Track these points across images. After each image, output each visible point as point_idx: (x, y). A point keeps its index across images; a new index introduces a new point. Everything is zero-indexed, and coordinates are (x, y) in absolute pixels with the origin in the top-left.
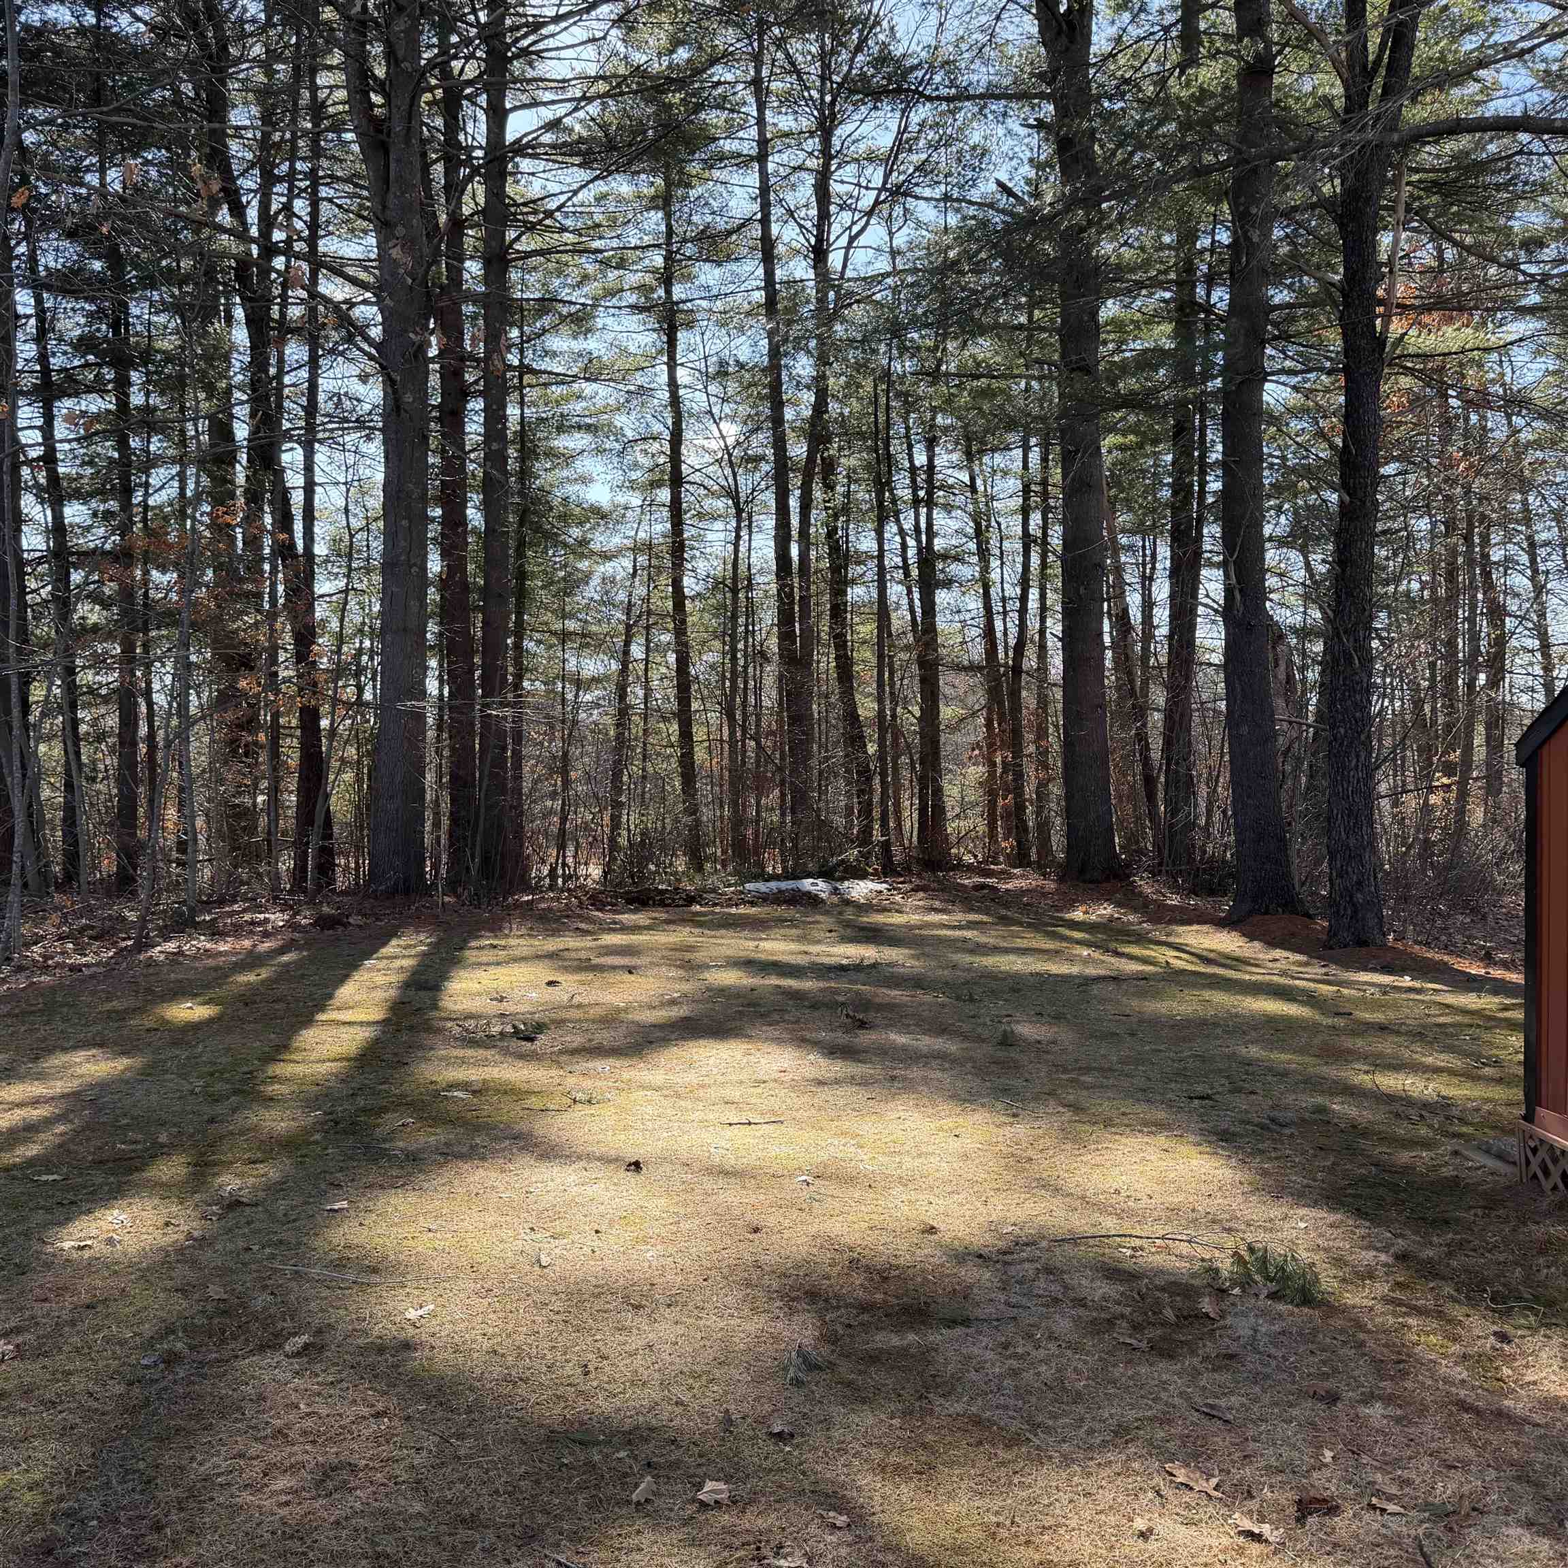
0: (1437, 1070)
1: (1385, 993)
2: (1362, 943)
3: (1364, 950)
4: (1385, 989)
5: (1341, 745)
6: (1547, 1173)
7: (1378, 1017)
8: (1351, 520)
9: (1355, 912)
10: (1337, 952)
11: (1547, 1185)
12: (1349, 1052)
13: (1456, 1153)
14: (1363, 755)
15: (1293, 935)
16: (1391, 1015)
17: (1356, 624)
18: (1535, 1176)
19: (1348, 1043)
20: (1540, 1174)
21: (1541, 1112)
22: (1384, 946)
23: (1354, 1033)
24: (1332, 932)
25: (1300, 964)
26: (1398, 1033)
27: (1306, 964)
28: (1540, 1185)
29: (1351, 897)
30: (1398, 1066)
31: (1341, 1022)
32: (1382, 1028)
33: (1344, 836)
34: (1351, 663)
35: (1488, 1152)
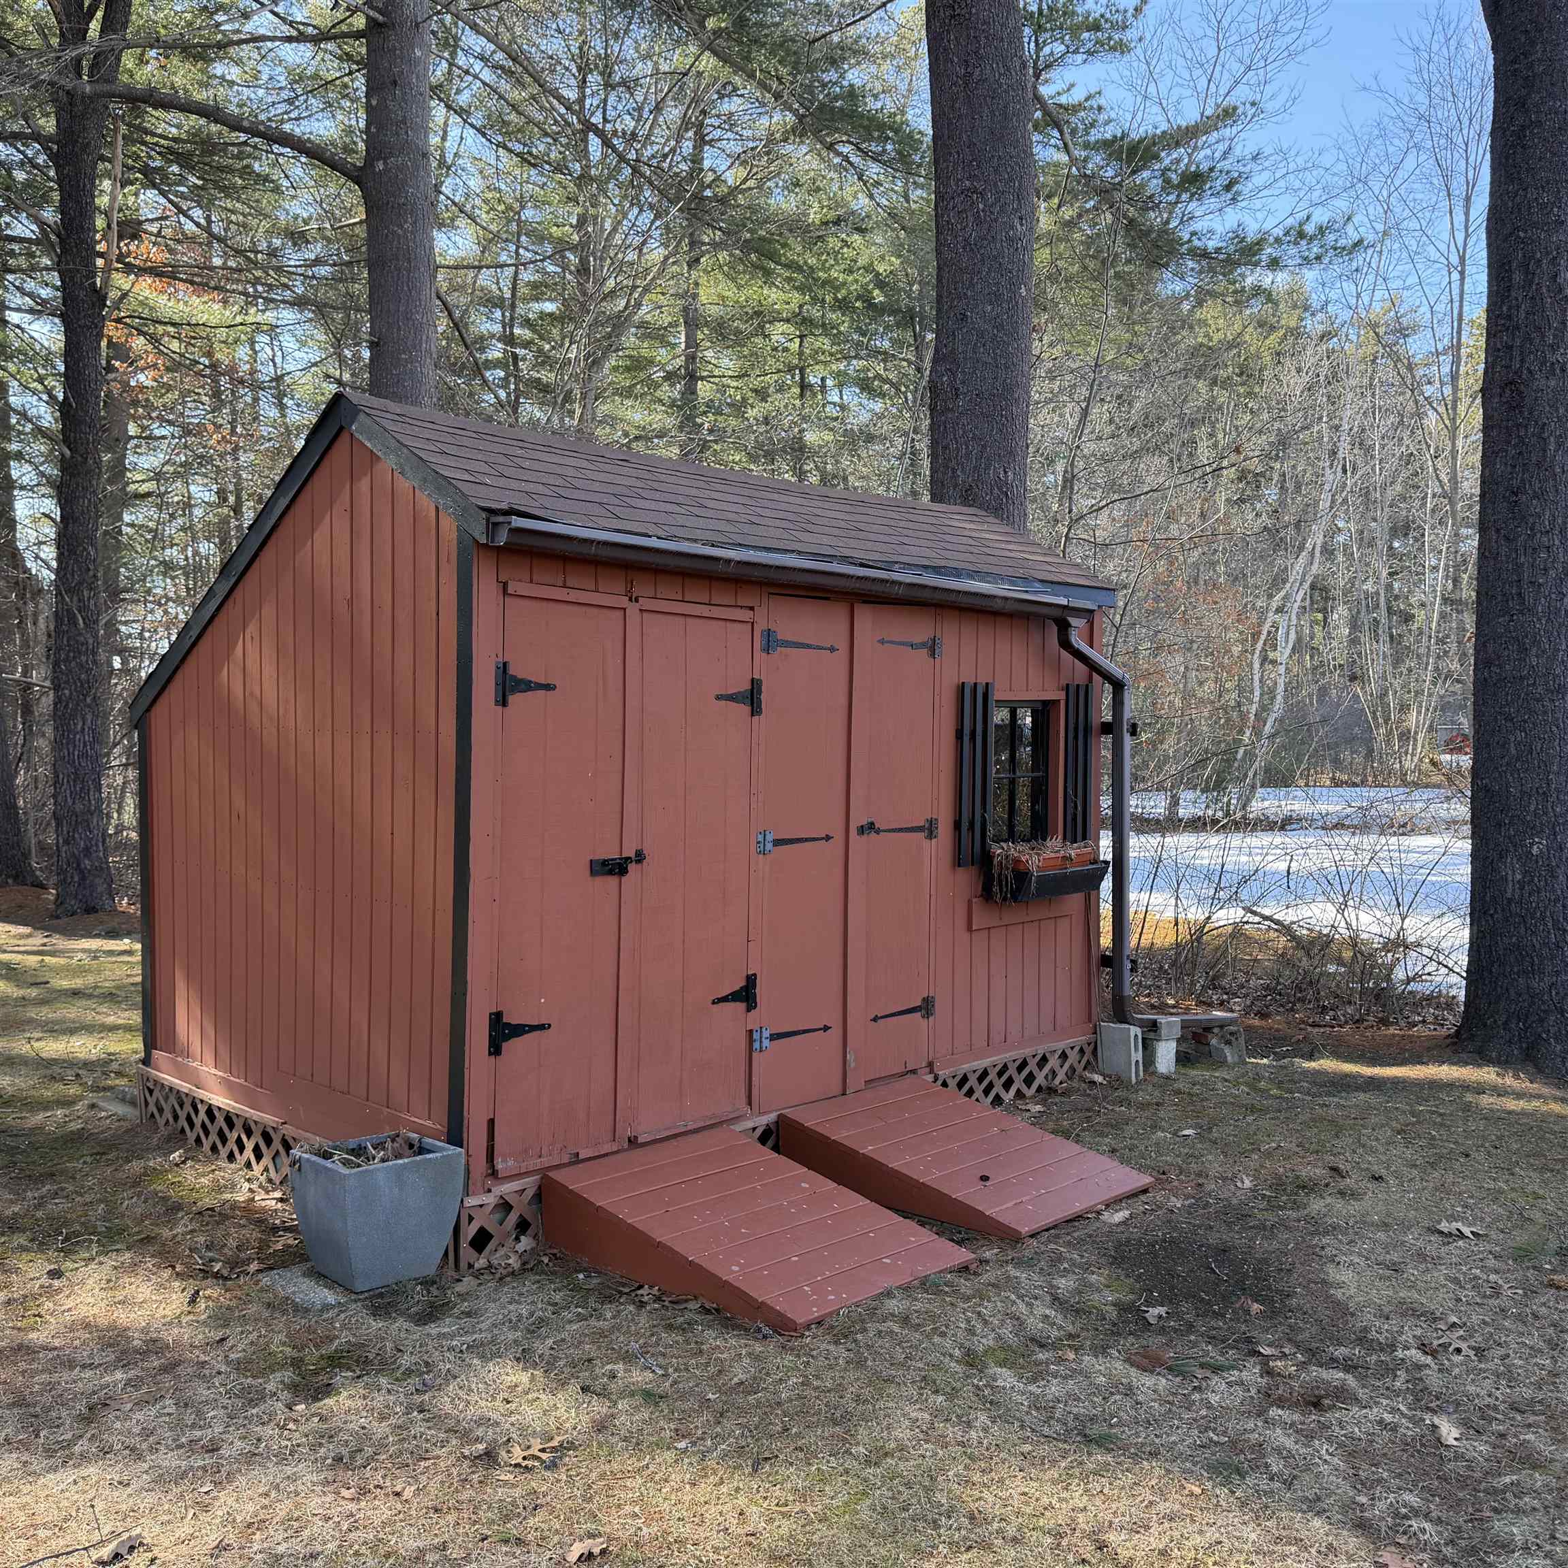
0: (113, 1028)
1: (95, 958)
2: (91, 910)
3: (92, 917)
4: (95, 955)
5: (66, 707)
6: (161, 1110)
7: (77, 983)
8: (72, 475)
9: (83, 878)
10: (65, 920)
11: (161, 1121)
12: (30, 1021)
13: (93, 1106)
14: (89, 717)
15: (20, 907)
16: (91, 979)
17: (80, 583)
18: (152, 1115)
19: (32, 1013)
20: (156, 1112)
21: (156, 1054)
22: (114, 911)
23: (43, 1002)
24: (59, 901)
25: (22, 937)
26: (90, 996)
27: (29, 936)
28: (156, 1122)
29: (78, 865)
30: (72, 1030)
31: (33, 992)
32: (76, 993)
33: (70, 801)
34: (76, 624)
35: (123, 1100)
